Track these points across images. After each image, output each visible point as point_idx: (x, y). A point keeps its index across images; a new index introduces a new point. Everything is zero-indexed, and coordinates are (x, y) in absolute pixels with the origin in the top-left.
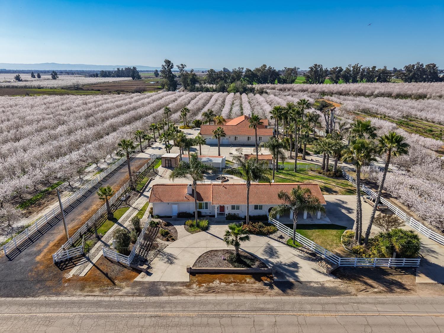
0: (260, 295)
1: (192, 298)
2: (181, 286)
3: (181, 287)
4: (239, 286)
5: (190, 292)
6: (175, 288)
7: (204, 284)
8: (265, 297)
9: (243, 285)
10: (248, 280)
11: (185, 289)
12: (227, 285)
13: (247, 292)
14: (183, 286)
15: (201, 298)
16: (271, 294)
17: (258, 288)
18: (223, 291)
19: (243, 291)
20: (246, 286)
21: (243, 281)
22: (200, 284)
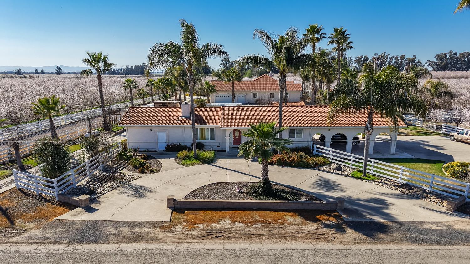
0: (321, 243)
1: (171, 247)
2: (150, 228)
3: (150, 230)
4: (272, 228)
5: (167, 236)
6: (137, 230)
7: (200, 226)
8: (332, 246)
9: (281, 226)
10: (290, 219)
11: (158, 231)
12: (247, 227)
13: (291, 237)
14: (156, 227)
15: (191, 246)
16: (344, 240)
17: (313, 232)
18: (240, 236)
19: (283, 237)
20: (289, 229)
21: (280, 221)
22: (191, 224)
